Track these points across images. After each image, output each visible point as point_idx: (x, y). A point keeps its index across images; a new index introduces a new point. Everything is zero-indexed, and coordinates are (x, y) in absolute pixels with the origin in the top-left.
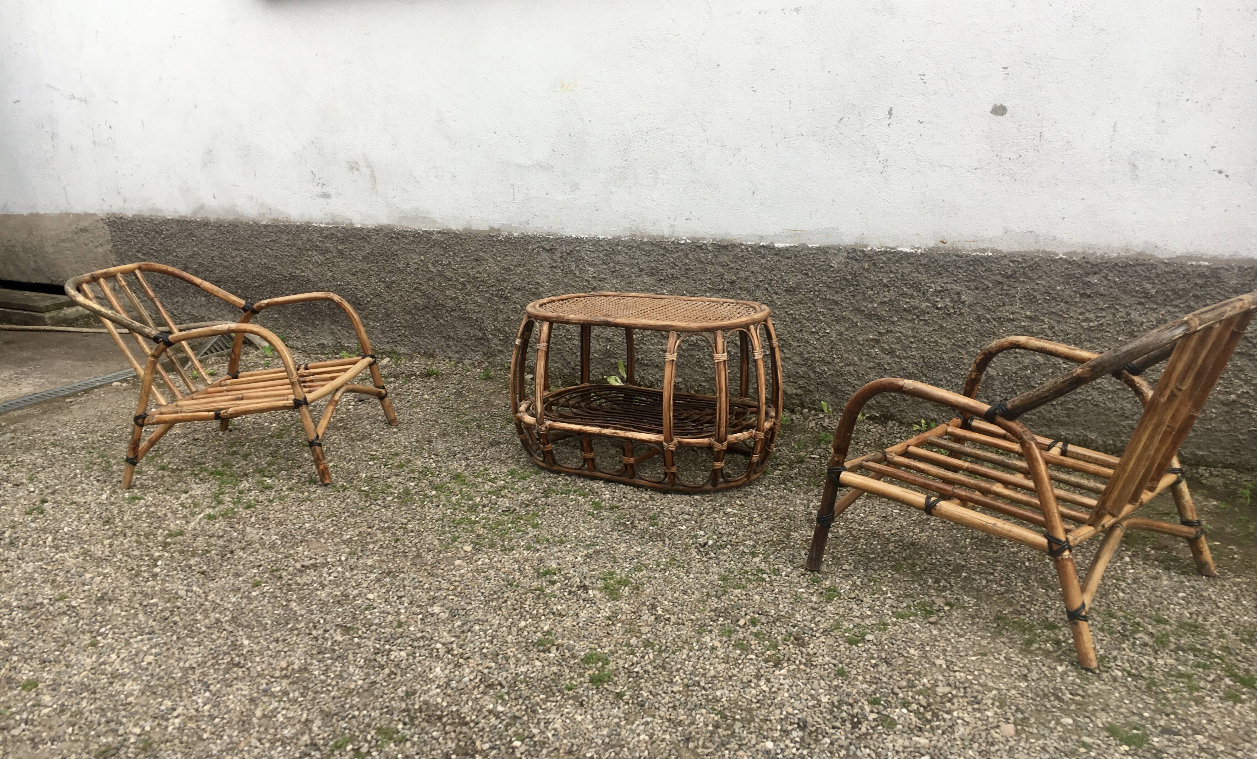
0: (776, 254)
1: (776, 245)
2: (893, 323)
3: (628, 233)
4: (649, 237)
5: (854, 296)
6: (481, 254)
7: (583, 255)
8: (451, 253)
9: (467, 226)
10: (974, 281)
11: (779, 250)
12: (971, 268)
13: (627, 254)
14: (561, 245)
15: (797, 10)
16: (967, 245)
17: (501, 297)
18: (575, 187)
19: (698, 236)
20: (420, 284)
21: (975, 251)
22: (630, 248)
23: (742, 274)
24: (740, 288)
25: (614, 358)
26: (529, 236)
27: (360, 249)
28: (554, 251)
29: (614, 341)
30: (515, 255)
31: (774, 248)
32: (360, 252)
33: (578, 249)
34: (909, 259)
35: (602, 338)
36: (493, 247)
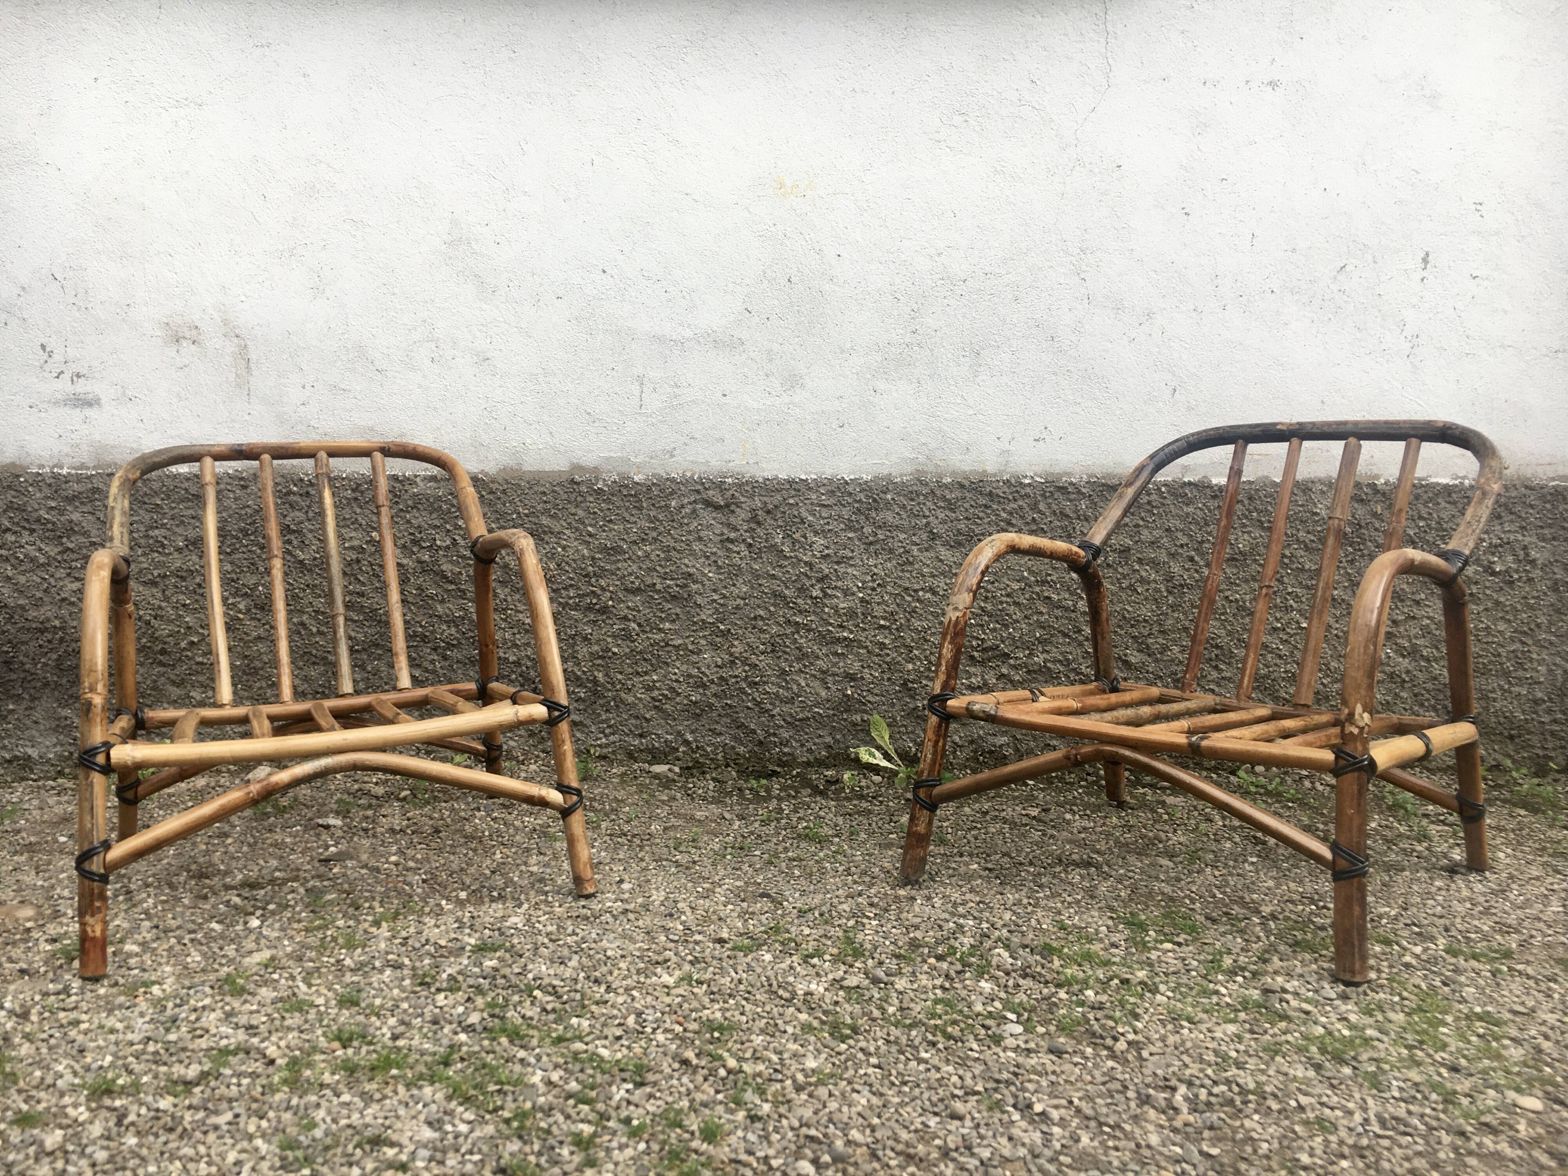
0: (1214, 497)
1: (1215, 480)
2: (1417, 603)
3: (909, 469)
4: (953, 473)
5: (1352, 562)
6: (545, 520)
7: (804, 514)
9: (512, 463)
10: (1550, 526)
11: (1222, 488)
12: (1548, 506)
13: (904, 507)
14: (752, 497)
15: (1273, 84)
16: (1540, 471)
17: (590, 608)
18: (793, 381)
19: (1057, 470)
20: (362, 595)
21: (1553, 479)
22: (912, 495)
23: (1145, 535)
24: (1140, 561)
25: (857, 711)
26: (673, 480)
27: (182, 522)
28: (733, 507)
29: (862, 678)
30: (633, 519)
31: (1210, 486)
32: (179, 530)
33: (791, 501)
34: (1449, 495)
35: (833, 675)
36: (577, 506)
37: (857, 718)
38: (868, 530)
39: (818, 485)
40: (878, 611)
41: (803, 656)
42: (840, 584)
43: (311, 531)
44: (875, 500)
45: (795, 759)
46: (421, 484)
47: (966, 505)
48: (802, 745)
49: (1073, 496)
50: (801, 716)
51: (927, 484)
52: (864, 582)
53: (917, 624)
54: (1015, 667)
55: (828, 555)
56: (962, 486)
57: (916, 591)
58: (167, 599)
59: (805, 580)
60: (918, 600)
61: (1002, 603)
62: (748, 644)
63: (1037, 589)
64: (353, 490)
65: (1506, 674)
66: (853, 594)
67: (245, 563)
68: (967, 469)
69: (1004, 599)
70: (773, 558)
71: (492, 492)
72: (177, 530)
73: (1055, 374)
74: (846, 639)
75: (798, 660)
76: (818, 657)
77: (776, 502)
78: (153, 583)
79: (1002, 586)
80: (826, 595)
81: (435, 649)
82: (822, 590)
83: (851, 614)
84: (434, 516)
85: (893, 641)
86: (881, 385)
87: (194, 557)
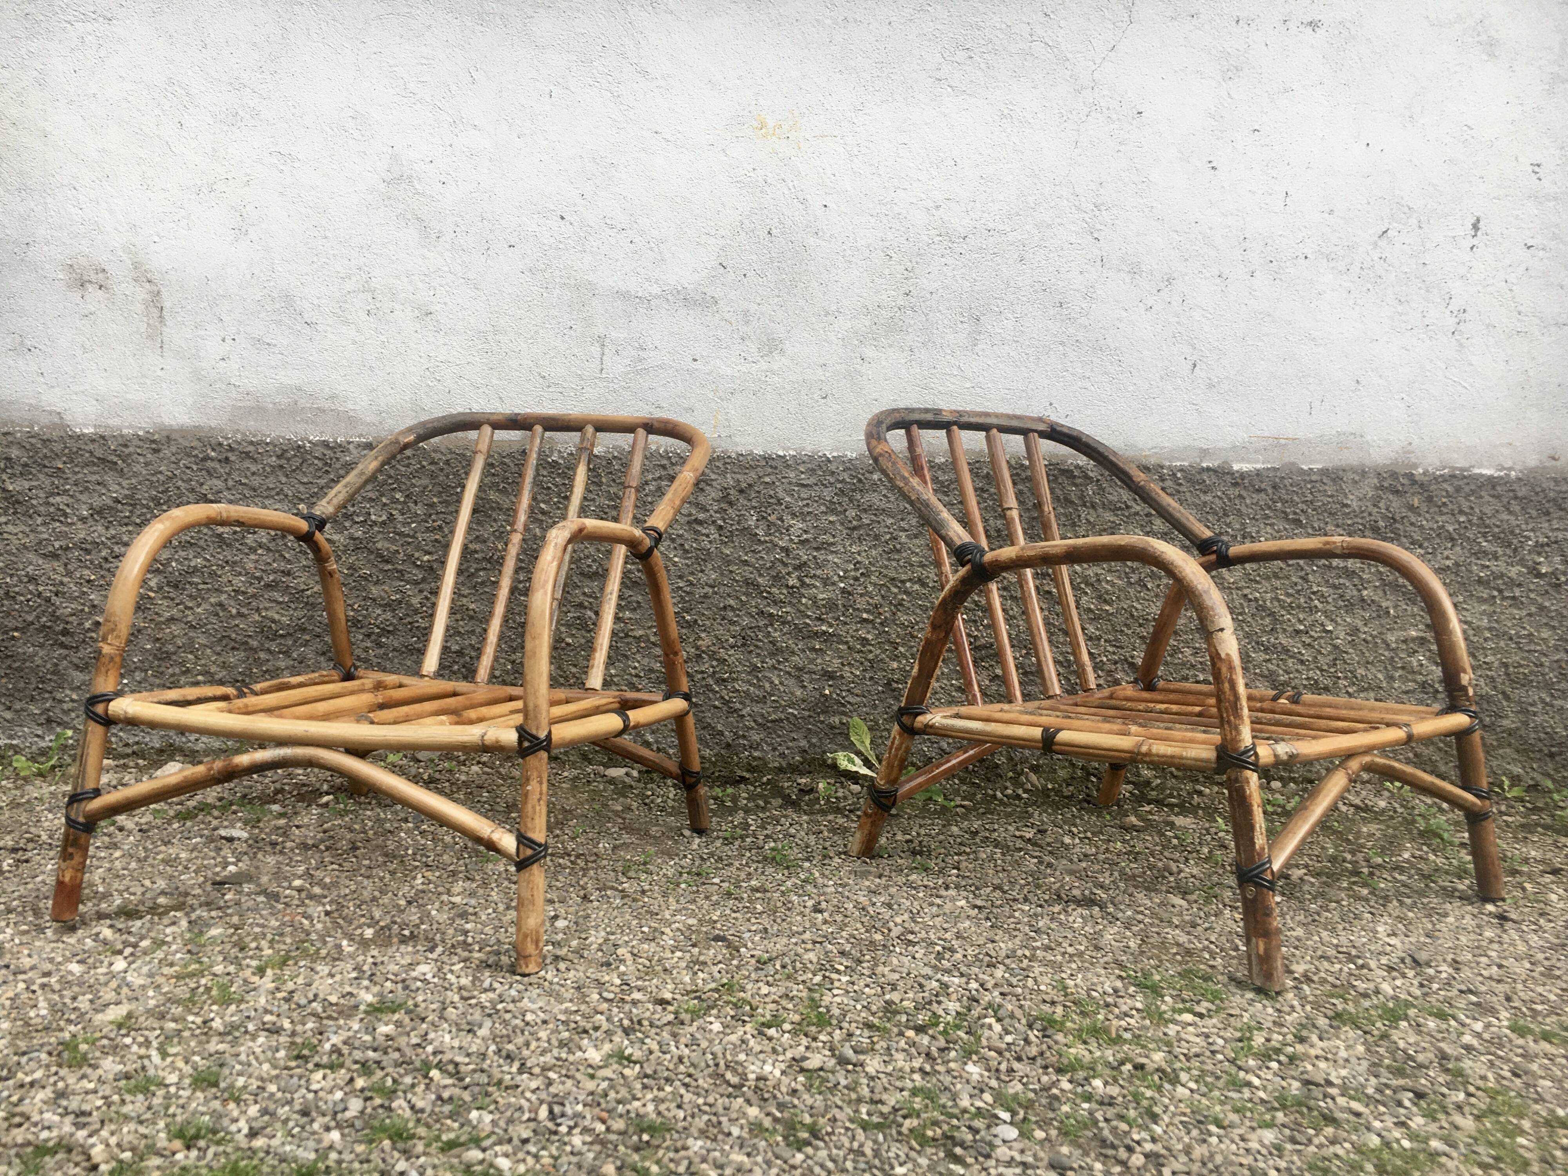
0: (1235, 485)
1: (1236, 467)
7: (781, 494)
8: (398, 495)
11: (1243, 475)
14: (723, 474)
18: (772, 346)
25: (835, 714)
27: (87, 489)
29: (842, 677)
31: (1231, 473)
32: (84, 497)
33: (767, 479)
34: (1494, 488)
35: (810, 673)
37: (836, 720)
38: (851, 513)
39: (798, 461)
40: (861, 603)
41: (776, 651)
42: (819, 572)
44: (860, 481)
45: (766, 764)
46: (354, 451)
48: (774, 749)
49: (1078, 481)
50: (773, 717)
52: (846, 571)
53: (903, 618)
55: (807, 540)
57: (903, 582)
58: (69, 574)
59: (780, 567)
60: (906, 592)
62: (716, 637)
64: (279, 457)
65: (1548, 686)
66: (834, 584)
70: (746, 542)
71: (433, 463)
72: (80, 497)
73: (1062, 343)
74: (824, 633)
75: (772, 655)
76: (793, 653)
77: (750, 481)
78: (55, 556)
80: (803, 584)
82: (799, 578)
83: (831, 605)
85: (877, 637)
86: (869, 352)
87: (100, 528)
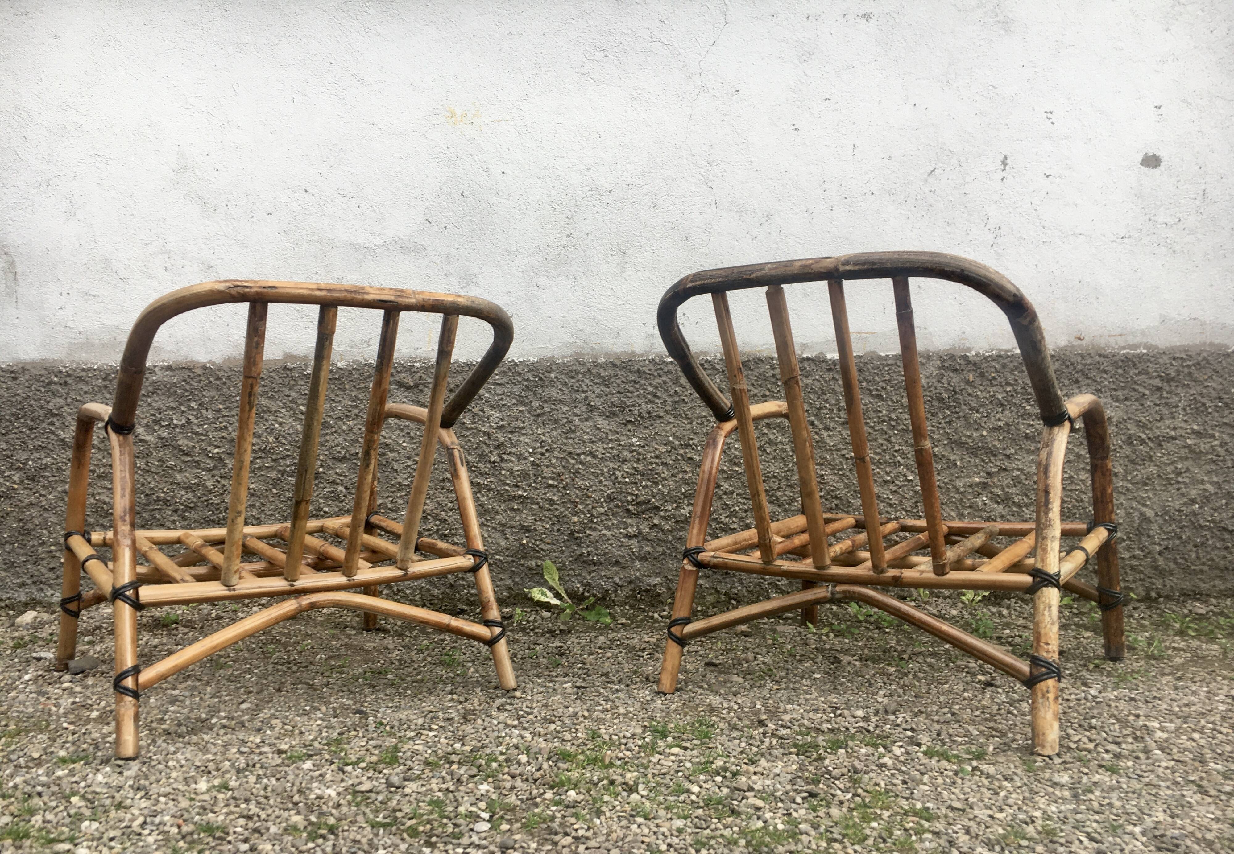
0: (829, 370)
1: (829, 356)
3: (569, 352)
4: (607, 354)
9: (234, 354)
10: (1123, 389)
12: (1120, 371)
13: (566, 384)
15: (867, 17)
16: (1112, 341)
18: (469, 280)
21: (1125, 348)
22: (572, 374)
25: (532, 558)
26: (369, 365)
28: (421, 387)
29: (535, 530)
30: (338, 399)
31: (824, 361)
35: (512, 527)
36: (290, 389)
37: (533, 563)
38: (536, 404)
40: (547, 472)
42: (514, 450)
43: (70, 414)
44: (541, 379)
46: (159, 373)
47: (618, 381)
51: (584, 365)
52: (534, 448)
53: (580, 483)
54: (664, 518)
55: (503, 426)
56: (615, 366)
57: (579, 455)
59: (484, 448)
61: (651, 463)
63: (681, 451)
66: (525, 459)
67: (18, 442)
68: (618, 350)
69: (654, 460)
70: (456, 429)
71: (218, 379)
74: (520, 497)
75: (482, 515)
76: (497, 514)
77: (458, 382)
79: (651, 449)
80: (502, 460)
81: (176, 511)
82: (499, 455)
83: (524, 475)
84: (171, 399)
85: (561, 497)
86: (543, 281)
